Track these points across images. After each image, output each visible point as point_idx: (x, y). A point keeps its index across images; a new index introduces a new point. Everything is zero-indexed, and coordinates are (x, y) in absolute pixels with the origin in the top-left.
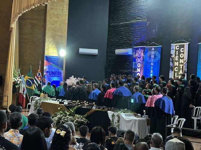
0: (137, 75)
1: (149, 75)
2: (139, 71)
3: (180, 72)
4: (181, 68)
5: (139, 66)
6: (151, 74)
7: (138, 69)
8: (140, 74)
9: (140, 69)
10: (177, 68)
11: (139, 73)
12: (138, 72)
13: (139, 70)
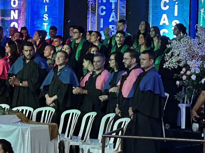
0: (12, 25)
1: (40, 26)
2: (16, 18)
3: (112, 16)
4: (113, 7)
5: (14, 4)
6: (45, 24)
7: (12, 12)
8: (18, 24)
9: (17, 11)
10: (104, 8)
11: (17, 21)
12: (14, 20)
13: (14, 15)
